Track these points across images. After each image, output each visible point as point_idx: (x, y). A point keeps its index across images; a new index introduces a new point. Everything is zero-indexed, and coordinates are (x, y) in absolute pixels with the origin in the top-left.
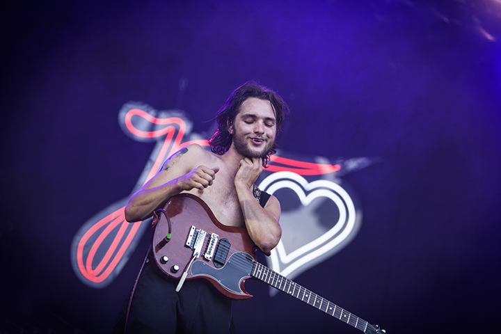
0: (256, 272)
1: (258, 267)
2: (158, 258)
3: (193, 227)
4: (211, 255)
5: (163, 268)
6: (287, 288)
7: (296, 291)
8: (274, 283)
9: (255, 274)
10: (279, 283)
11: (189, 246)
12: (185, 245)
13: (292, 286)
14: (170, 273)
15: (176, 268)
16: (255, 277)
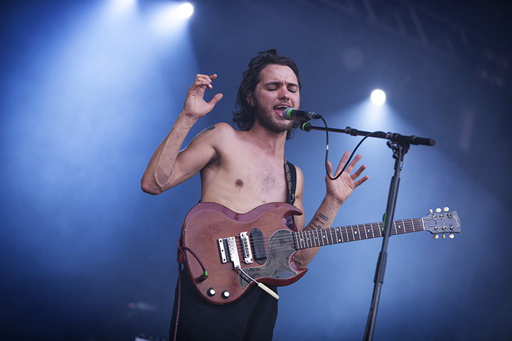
0: (299, 243)
3: (220, 240)
4: (251, 257)
5: (215, 301)
6: (335, 238)
7: (345, 236)
8: (321, 243)
9: (300, 246)
10: (325, 239)
11: (226, 261)
12: (222, 263)
13: (338, 232)
14: (223, 301)
15: (227, 294)
16: (300, 249)
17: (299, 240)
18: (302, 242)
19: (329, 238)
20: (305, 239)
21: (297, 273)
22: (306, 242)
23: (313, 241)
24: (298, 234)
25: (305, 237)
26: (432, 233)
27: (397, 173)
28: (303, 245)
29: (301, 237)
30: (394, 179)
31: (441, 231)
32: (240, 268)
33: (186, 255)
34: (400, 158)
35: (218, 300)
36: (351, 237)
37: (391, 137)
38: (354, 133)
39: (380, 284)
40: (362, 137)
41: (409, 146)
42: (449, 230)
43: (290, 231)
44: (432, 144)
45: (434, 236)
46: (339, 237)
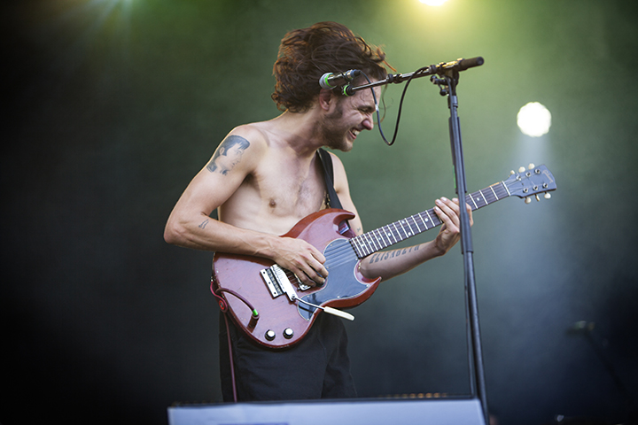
0: (361, 250)
1: (357, 243)
2: (263, 340)
5: (278, 344)
6: (402, 233)
7: (413, 226)
8: (388, 242)
9: (363, 253)
10: (391, 237)
11: (277, 295)
12: (274, 298)
13: (405, 225)
14: (288, 342)
15: (289, 332)
16: (365, 257)
17: (359, 246)
18: (364, 248)
19: (396, 235)
20: (366, 243)
21: (369, 285)
22: (368, 247)
23: (377, 243)
24: (356, 240)
25: (365, 240)
26: (521, 197)
27: (452, 113)
28: (366, 251)
29: (361, 242)
30: (450, 120)
31: (532, 192)
32: (296, 297)
33: (225, 299)
34: (451, 93)
35: (280, 342)
36: (421, 226)
37: (434, 71)
38: (398, 80)
39: (470, 254)
40: (405, 82)
41: (458, 75)
42: (541, 189)
43: (345, 238)
44: (480, 62)
45: (526, 201)
46: (408, 231)
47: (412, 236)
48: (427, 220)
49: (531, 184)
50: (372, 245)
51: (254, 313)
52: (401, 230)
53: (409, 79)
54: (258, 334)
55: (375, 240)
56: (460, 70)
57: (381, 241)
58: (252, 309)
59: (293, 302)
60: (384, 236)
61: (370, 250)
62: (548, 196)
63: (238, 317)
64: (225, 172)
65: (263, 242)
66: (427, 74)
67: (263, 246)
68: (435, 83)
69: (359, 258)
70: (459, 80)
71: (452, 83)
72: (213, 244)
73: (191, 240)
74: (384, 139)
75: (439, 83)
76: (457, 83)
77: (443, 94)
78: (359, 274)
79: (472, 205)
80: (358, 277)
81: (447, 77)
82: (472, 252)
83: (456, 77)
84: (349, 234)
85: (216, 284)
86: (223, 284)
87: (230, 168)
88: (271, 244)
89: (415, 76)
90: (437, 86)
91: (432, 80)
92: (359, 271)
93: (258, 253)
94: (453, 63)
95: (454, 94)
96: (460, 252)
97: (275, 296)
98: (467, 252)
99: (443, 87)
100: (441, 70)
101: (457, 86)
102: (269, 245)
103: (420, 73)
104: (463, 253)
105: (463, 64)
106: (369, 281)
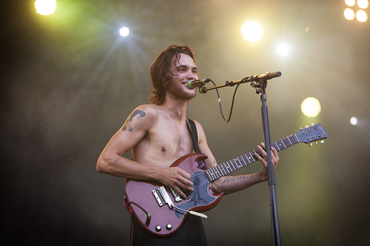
0: (211, 177)
1: (209, 173)
2: (154, 231)
3: (153, 191)
5: (163, 234)
6: (235, 166)
7: (242, 162)
8: (227, 172)
9: (212, 178)
10: (229, 169)
11: (162, 204)
12: (160, 207)
13: (237, 161)
14: (169, 232)
15: (169, 226)
16: (214, 181)
17: (210, 175)
18: (213, 175)
19: (232, 167)
20: (214, 173)
21: (216, 197)
22: (216, 175)
23: (220, 172)
24: (208, 171)
25: (214, 171)
26: (306, 143)
27: (263, 104)
28: (214, 178)
29: (211, 172)
30: (262, 108)
31: (313, 140)
32: (173, 205)
33: (132, 208)
34: (262, 92)
35: (164, 232)
36: (247, 161)
37: (253, 79)
38: (232, 84)
39: (273, 186)
40: (236, 86)
41: (266, 82)
42: (318, 138)
43: (202, 170)
44: (279, 75)
45: (309, 145)
46: (239, 165)
47: (241, 167)
48: (250, 158)
49: (312, 135)
50: (218, 173)
51: (148, 215)
52: (234, 164)
53: (238, 83)
54: (151, 228)
55: (219, 171)
56: (268, 79)
57: (223, 171)
58: (147, 214)
59: (172, 208)
60: (225, 168)
61: (216, 177)
62: (323, 141)
63: (140, 218)
64: (131, 130)
65: (153, 171)
66: (249, 81)
67: (153, 173)
68: (253, 87)
69: (210, 182)
70: (267, 85)
71: (263, 87)
72: (123, 171)
73: (111, 170)
74: (224, 118)
75: (256, 86)
76: (266, 87)
77: (258, 93)
78: (211, 191)
79: (277, 148)
80: (210, 193)
81: (260, 83)
82: (275, 185)
83: (265, 83)
84: (204, 168)
85: (126, 200)
86: (131, 199)
87: (134, 128)
88: (157, 172)
89: (242, 82)
90: (254, 88)
91: (251, 85)
92: (210, 188)
93: (150, 177)
94: (263, 75)
95: (264, 93)
96: (268, 184)
97: (161, 205)
98: (272, 184)
99: (258, 89)
100: (257, 79)
101: (266, 88)
102: (156, 173)
103: (245, 81)
104: (269, 185)
105: (269, 75)
106: (216, 196)
